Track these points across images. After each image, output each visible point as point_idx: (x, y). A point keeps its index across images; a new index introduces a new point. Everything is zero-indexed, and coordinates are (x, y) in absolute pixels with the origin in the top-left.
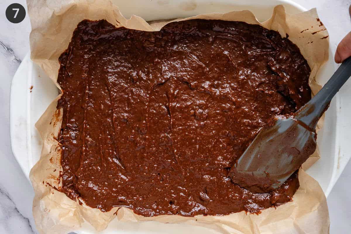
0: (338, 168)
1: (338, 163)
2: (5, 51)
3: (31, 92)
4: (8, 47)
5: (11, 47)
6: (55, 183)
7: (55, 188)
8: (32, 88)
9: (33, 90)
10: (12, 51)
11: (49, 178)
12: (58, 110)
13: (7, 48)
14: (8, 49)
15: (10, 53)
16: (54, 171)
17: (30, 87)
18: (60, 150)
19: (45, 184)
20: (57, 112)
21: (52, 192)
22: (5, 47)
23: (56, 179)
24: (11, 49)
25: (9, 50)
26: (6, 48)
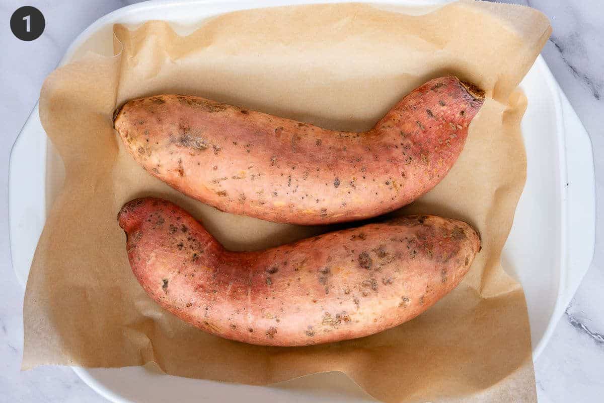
2: (586, 323)
4: (579, 329)
5: (574, 330)
10: (573, 323)
13: (582, 328)
14: (580, 325)
15: (577, 318)
22: (586, 330)
24: (574, 325)
25: (577, 323)
26: (585, 328)
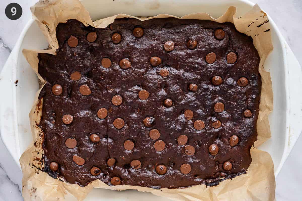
0: (289, 145)
1: (289, 140)
3: (16, 86)
6: (39, 164)
7: (39, 169)
8: (17, 82)
9: (18, 84)
11: (34, 160)
12: (39, 100)
16: (38, 154)
17: (16, 81)
18: (42, 135)
19: (31, 165)
20: (39, 102)
21: (37, 173)
23: (40, 161)
